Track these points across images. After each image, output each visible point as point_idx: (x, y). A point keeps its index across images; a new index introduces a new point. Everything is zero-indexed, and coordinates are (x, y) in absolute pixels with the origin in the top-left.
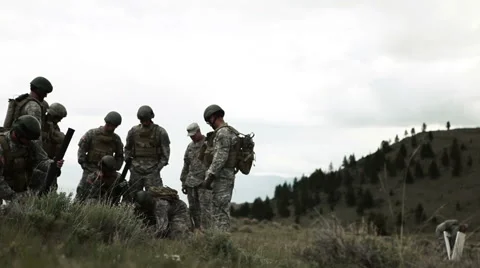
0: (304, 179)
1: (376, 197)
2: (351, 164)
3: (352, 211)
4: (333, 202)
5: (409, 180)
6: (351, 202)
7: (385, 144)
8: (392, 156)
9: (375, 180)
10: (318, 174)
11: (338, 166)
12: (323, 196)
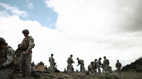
0: (126, 66)
1: (137, 67)
2: (132, 63)
3: (133, 70)
4: (131, 68)
5: (141, 64)
6: (133, 68)
7: (136, 60)
8: (138, 62)
9: (136, 65)
10: (128, 65)
11: (130, 64)
12: (129, 68)
